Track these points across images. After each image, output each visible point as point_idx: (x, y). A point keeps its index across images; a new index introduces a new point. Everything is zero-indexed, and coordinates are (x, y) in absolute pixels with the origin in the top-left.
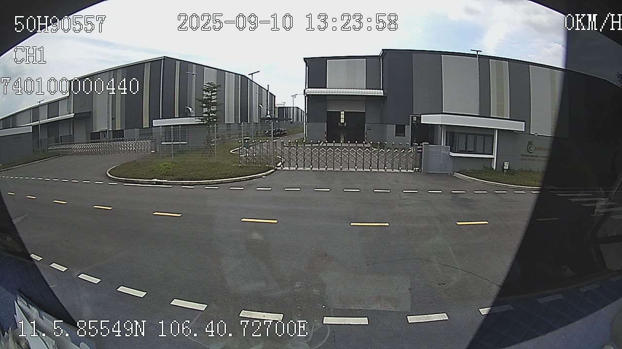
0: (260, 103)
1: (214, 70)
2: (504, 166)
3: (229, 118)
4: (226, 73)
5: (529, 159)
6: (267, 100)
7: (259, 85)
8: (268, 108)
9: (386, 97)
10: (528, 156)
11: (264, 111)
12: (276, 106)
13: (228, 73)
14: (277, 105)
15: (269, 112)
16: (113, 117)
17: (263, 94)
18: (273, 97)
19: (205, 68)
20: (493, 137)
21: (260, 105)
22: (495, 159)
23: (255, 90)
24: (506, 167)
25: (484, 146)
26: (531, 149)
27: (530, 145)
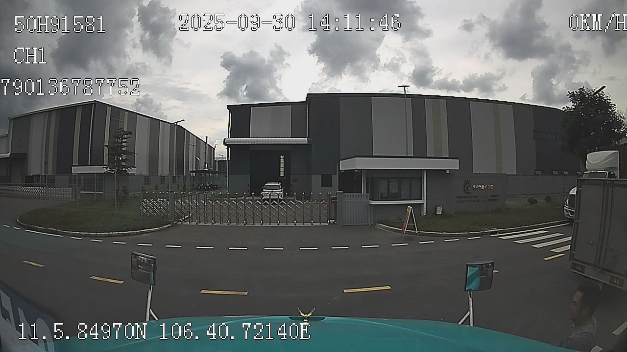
0: (198, 155)
1: (148, 118)
2: (436, 211)
3: (162, 170)
4: (161, 122)
5: (466, 201)
6: (205, 153)
7: (197, 137)
8: (207, 161)
9: (311, 145)
10: (466, 197)
11: (202, 163)
12: (215, 159)
13: (162, 123)
14: (217, 158)
15: (206, 165)
16: (46, 161)
17: (201, 145)
18: (212, 150)
19: (138, 116)
20: (421, 179)
21: (198, 158)
22: (425, 205)
23: (192, 142)
24: (439, 212)
25: (410, 191)
26: (469, 189)
27: (468, 185)
